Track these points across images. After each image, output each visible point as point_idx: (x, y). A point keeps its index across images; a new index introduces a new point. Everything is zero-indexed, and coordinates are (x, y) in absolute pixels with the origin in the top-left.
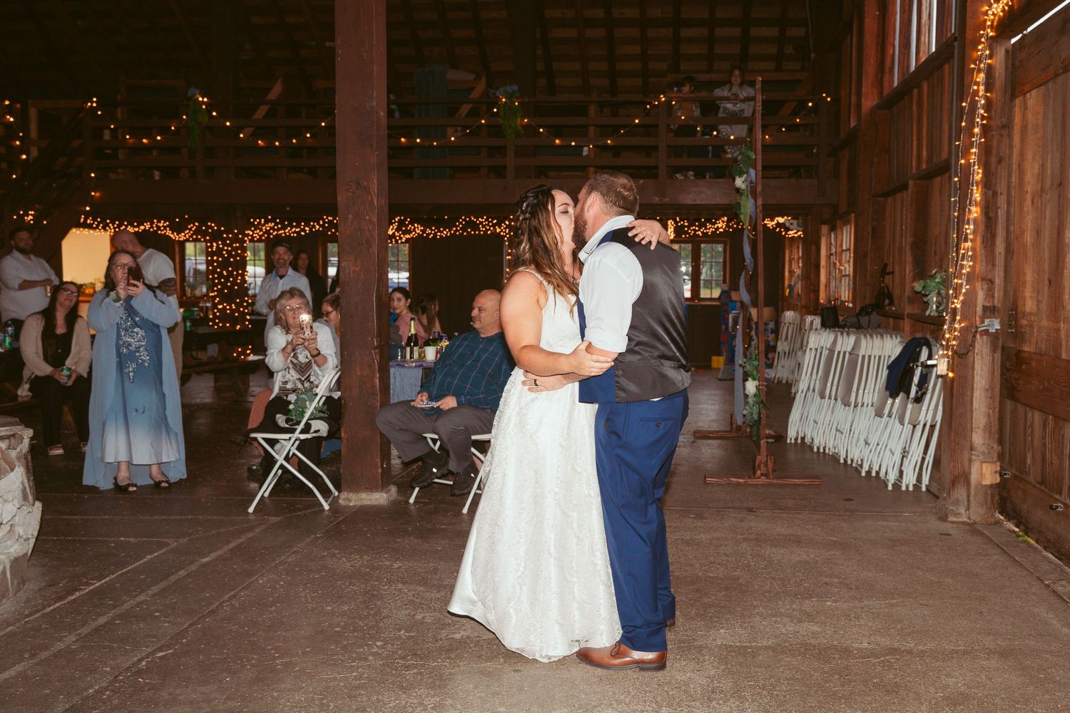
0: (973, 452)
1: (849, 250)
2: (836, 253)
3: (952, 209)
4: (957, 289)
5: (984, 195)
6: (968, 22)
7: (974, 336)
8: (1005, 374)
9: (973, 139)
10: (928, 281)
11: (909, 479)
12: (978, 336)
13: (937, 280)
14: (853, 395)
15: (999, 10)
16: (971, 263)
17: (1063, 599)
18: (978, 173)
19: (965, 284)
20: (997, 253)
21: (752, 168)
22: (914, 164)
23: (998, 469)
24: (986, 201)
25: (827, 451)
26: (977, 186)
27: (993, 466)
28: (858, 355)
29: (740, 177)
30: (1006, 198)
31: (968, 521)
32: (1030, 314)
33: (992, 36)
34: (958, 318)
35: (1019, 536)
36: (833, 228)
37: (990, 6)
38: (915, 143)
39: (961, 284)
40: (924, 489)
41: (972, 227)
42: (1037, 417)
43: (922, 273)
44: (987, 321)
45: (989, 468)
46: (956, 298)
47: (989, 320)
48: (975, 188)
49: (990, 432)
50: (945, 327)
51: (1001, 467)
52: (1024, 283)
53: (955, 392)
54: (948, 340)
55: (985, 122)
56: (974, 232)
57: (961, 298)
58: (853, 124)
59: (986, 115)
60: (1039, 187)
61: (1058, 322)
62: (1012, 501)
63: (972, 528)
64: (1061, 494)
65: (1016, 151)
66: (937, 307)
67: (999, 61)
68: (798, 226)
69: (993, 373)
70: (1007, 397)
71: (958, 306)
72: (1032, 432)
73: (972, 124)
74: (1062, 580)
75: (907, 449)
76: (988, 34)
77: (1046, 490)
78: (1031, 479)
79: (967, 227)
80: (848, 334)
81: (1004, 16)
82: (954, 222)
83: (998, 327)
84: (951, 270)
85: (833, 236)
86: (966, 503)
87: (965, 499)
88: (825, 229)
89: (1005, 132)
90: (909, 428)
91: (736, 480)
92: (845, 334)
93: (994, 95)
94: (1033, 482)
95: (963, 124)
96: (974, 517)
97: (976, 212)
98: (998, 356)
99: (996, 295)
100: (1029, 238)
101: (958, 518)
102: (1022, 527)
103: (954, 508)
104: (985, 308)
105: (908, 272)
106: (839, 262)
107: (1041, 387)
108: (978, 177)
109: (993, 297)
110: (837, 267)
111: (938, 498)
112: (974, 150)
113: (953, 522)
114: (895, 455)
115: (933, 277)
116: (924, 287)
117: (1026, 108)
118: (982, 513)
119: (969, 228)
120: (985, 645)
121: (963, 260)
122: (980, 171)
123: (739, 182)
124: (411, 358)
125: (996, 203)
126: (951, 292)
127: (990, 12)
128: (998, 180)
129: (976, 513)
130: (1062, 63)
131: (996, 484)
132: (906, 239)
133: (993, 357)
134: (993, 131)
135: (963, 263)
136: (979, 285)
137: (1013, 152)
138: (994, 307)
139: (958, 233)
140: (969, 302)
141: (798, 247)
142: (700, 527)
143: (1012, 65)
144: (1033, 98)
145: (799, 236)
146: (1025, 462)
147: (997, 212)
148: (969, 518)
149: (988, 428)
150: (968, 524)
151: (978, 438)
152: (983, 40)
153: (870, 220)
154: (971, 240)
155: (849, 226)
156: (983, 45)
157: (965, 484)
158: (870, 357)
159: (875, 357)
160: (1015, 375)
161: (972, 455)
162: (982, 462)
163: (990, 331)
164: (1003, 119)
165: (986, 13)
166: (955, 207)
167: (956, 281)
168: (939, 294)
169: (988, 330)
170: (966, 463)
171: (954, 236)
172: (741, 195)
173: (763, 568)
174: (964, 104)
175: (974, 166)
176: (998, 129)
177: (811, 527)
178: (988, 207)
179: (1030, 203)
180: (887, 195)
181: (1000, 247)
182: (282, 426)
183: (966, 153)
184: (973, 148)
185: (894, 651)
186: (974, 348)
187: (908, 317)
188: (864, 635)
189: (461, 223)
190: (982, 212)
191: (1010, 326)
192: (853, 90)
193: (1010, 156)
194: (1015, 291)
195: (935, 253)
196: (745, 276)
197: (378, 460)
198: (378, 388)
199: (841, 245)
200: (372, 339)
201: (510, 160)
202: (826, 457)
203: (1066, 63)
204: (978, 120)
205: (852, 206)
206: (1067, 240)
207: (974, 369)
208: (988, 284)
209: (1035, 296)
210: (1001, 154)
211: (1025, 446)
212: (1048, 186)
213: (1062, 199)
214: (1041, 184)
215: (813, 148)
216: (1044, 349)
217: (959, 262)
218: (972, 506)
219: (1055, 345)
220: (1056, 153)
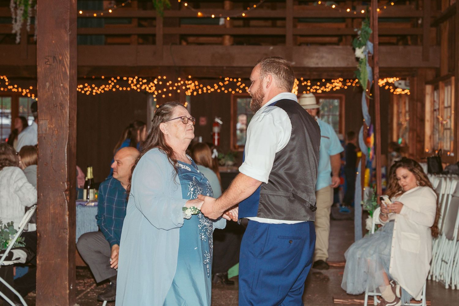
1: (450, 107)
2: (439, 109)
21: (370, 41)
25: (434, 279)
29: (359, 48)
36: (436, 88)
58: (452, 2)
68: (406, 85)
80: (451, 179)
85: (436, 94)
88: (429, 88)
91: (358, 301)
92: (448, 180)
106: (442, 117)
110: (440, 121)
123: (359, 53)
124: (87, 198)
141: (405, 103)
145: (406, 94)
155: (449, 87)
172: (361, 63)
189: (113, 81)
196: (364, 130)
197: (67, 283)
198: (68, 223)
199: (443, 103)
200: (63, 183)
201: (159, 30)
202: (434, 284)
205: (453, 70)
215: (418, 19)
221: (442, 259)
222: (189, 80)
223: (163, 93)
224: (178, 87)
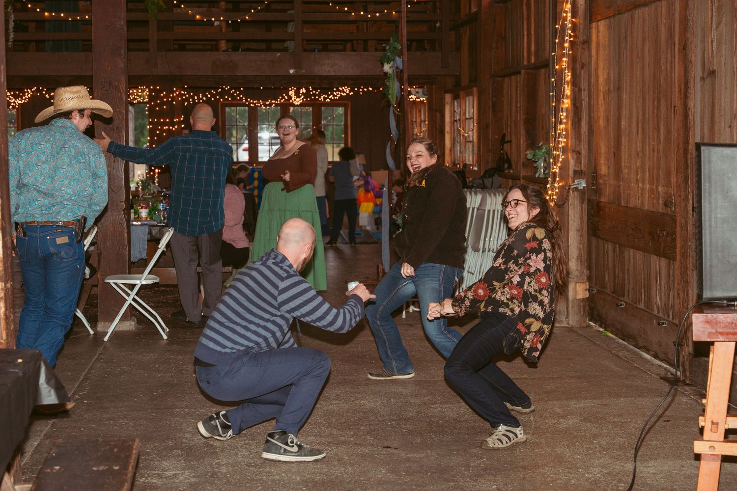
1: (473, 118)
2: (459, 120)
3: (551, 100)
4: (556, 158)
5: (572, 91)
7: (568, 192)
8: (591, 219)
9: (564, 52)
10: (537, 151)
12: (571, 192)
13: (543, 151)
14: (482, 242)
16: (565, 140)
18: (568, 75)
19: (561, 155)
20: (583, 132)
21: (399, 56)
22: (525, 54)
23: (588, 287)
24: (574, 95)
26: (568, 85)
27: (584, 285)
28: (485, 210)
29: (388, 63)
30: (587, 93)
31: (568, 326)
32: (605, 175)
34: (558, 179)
35: (601, 333)
36: (456, 97)
38: (526, 37)
39: (558, 155)
41: (565, 114)
42: (610, 247)
43: (533, 145)
44: (577, 181)
45: (581, 287)
46: (555, 165)
47: (578, 180)
48: (566, 86)
49: (581, 261)
50: (548, 186)
51: (590, 287)
52: (600, 153)
54: (551, 196)
55: (572, 39)
56: (567, 117)
57: (559, 165)
58: (474, 10)
59: (572, 34)
60: (607, 88)
61: (619, 181)
62: (597, 309)
63: (570, 330)
64: (623, 297)
65: (594, 59)
66: (544, 171)
68: (422, 93)
69: (582, 219)
70: (592, 235)
71: (557, 171)
72: (608, 258)
73: (563, 41)
74: (624, 350)
77: (615, 296)
78: (608, 291)
79: (561, 114)
80: (476, 193)
82: (553, 110)
83: (584, 185)
84: (551, 145)
85: (456, 103)
86: (566, 313)
87: (565, 311)
88: (448, 97)
89: (585, 46)
92: (473, 194)
93: (578, 20)
94: (609, 292)
95: (557, 41)
96: (571, 323)
97: (568, 103)
98: (585, 206)
99: (583, 162)
100: (602, 122)
101: (560, 324)
102: (603, 326)
104: (575, 172)
105: (522, 143)
106: (463, 129)
107: (611, 226)
108: (568, 78)
109: (581, 164)
110: (462, 134)
112: (564, 59)
113: (558, 327)
115: (540, 148)
116: (534, 155)
117: (598, 32)
118: (577, 319)
119: (563, 115)
121: (559, 137)
122: (570, 74)
123: (387, 68)
125: (581, 97)
126: (552, 160)
128: (582, 81)
129: (574, 319)
131: (586, 298)
132: (520, 116)
133: (582, 206)
134: (577, 45)
135: (559, 139)
136: (570, 156)
137: (592, 61)
138: (582, 171)
139: (555, 119)
140: (564, 168)
141: (420, 111)
144: (602, 25)
145: (422, 101)
146: (604, 280)
147: (581, 104)
148: (568, 324)
149: (580, 258)
150: (568, 327)
151: (573, 265)
153: (491, 97)
154: (565, 123)
155: (471, 98)
157: (565, 299)
158: (494, 211)
159: (498, 211)
160: (596, 219)
162: (576, 283)
164: (584, 38)
166: (553, 99)
167: (555, 152)
168: (545, 160)
169: (578, 187)
171: (553, 120)
172: (389, 78)
174: (557, 26)
175: (565, 70)
176: (582, 44)
178: (576, 100)
179: (602, 99)
180: (504, 76)
181: (584, 128)
183: (559, 61)
184: (564, 57)
186: (568, 200)
187: (523, 179)
190: (571, 103)
191: (593, 184)
193: (590, 63)
194: (595, 159)
196: (391, 146)
198: (127, 240)
199: (465, 113)
200: (121, 203)
201: (153, 34)
203: (619, 8)
204: (567, 38)
205: (474, 80)
206: (622, 127)
207: (568, 216)
208: (577, 154)
209: (607, 163)
210: (584, 61)
211: (604, 269)
212: (612, 88)
213: (619, 98)
214: (608, 86)
215: (436, 22)
216: (612, 200)
217: (557, 139)
218: (570, 317)
219: (618, 196)
220: (615, 67)
221: (468, 271)
222: (184, 90)
223: (157, 105)
224: (173, 99)
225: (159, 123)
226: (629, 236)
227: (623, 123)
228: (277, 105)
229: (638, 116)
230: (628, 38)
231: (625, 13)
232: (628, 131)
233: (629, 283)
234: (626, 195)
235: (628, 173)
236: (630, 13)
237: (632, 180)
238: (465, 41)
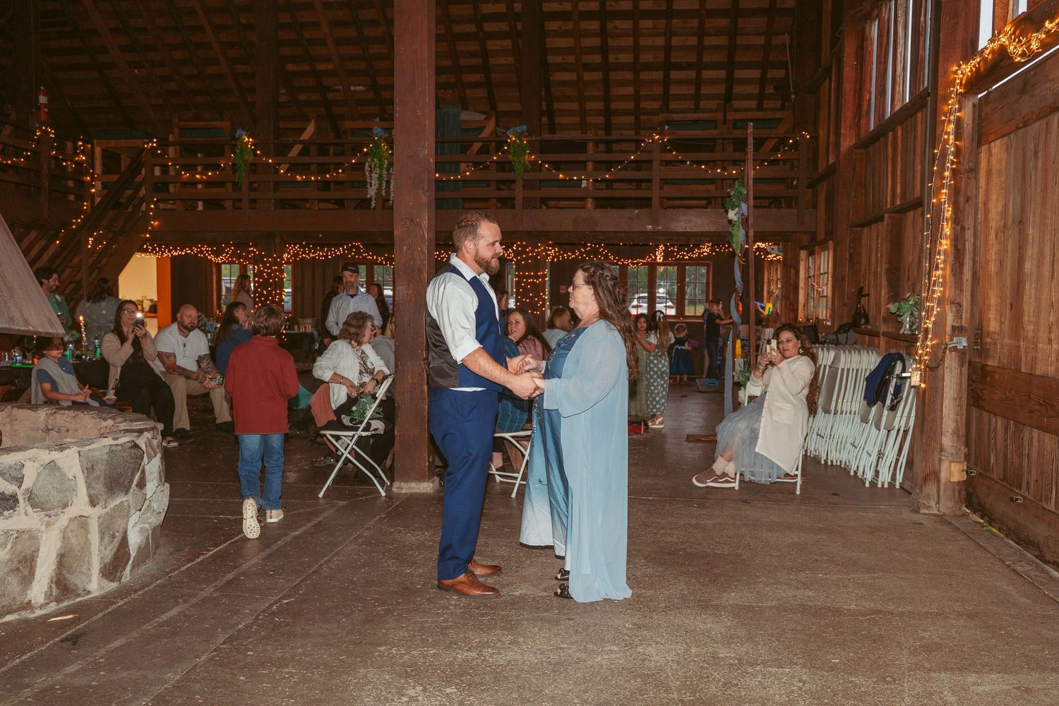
0: (943, 453)
1: (827, 273)
2: (814, 276)
3: (925, 242)
4: (929, 311)
5: (953, 229)
6: (940, 81)
7: (944, 352)
8: (972, 385)
9: (944, 182)
10: (902, 303)
11: (885, 477)
12: (948, 352)
13: (911, 303)
14: (833, 404)
15: (967, 70)
16: (942, 289)
17: (1022, 576)
18: (948, 211)
19: (936, 307)
20: (965, 280)
21: (744, 202)
22: (889, 199)
23: (965, 468)
24: (955, 235)
25: (809, 454)
26: (947, 222)
27: (961, 465)
28: (838, 369)
29: (732, 210)
30: (973, 232)
31: (938, 513)
32: (994, 333)
33: (961, 92)
34: (930, 336)
35: (983, 526)
36: (811, 253)
37: (959, 66)
38: (890, 180)
39: (933, 307)
40: (898, 486)
41: (942, 257)
42: (1000, 422)
43: (896, 296)
44: (955, 339)
45: (957, 468)
46: (927, 319)
47: (957, 338)
48: (945, 223)
49: (958, 436)
50: (918, 344)
51: (968, 467)
52: (989, 306)
53: (927, 402)
54: (921, 356)
55: (954, 166)
56: (945, 262)
57: (933, 319)
58: (831, 161)
59: (955, 160)
60: (1002, 224)
61: (1018, 340)
62: (977, 496)
63: (941, 519)
64: (1020, 489)
65: (982, 191)
66: (910, 326)
67: (967, 114)
68: (778, 251)
69: (961, 384)
70: (974, 406)
71: (930, 326)
72: (995, 435)
73: (943, 169)
74: (1022, 561)
75: (882, 451)
76: (957, 90)
77: (1007, 485)
78: (995, 476)
79: (938, 257)
80: (828, 350)
81: (972, 76)
82: (926, 252)
83: (965, 344)
84: (923, 294)
85: (811, 260)
86: (936, 498)
87: (936, 495)
88: (803, 254)
89: (971, 175)
90: (883, 432)
92: (825, 349)
93: (963, 144)
94: (996, 478)
95: (935, 168)
96: (943, 510)
97: (947, 245)
98: (965, 370)
99: (964, 317)
100: (993, 267)
101: (929, 511)
102: (986, 518)
103: (925, 502)
104: (954, 328)
105: (883, 295)
106: (818, 284)
107: (1004, 397)
108: (948, 214)
109: (961, 318)
110: (816, 289)
111: (911, 494)
112: (944, 191)
113: (925, 514)
114: (872, 456)
115: (906, 300)
116: (899, 308)
117: (991, 155)
118: (950, 506)
119: (940, 258)
120: (954, 609)
121: (934, 286)
122: (950, 209)
123: (732, 215)
125: (964, 237)
126: (924, 314)
127: (959, 72)
128: (966, 217)
129: (946, 506)
130: (1023, 118)
131: (963, 481)
132: (881, 265)
133: (961, 370)
134: (961, 174)
135: (934, 288)
136: (948, 308)
137: (979, 192)
138: (962, 327)
139: (930, 263)
140: (939, 323)
141: (777, 270)
142: (704, 514)
143: (979, 117)
144: (997, 147)
145: (779, 260)
146: (989, 462)
147: (964, 245)
148: (938, 511)
149: (956, 432)
150: (938, 516)
151: (947, 441)
152: (953, 96)
153: (848, 248)
154: (942, 269)
155: (826, 252)
156: (952, 100)
157: (936, 481)
158: (848, 370)
159: (853, 370)
160: (980, 386)
161: (941, 455)
162: (951, 462)
163: (958, 348)
164: (970, 164)
165: (956, 73)
166: (927, 239)
167: (928, 304)
168: (912, 315)
169: (956, 346)
170: (937, 462)
171: (927, 265)
172: (733, 226)
173: (761, 548)
174: (936, 151)
175: (945, 205)
176: (966, 172)
177: (799, 516)
178: (957, 240)
179: (994, 236)
180: (863, 226)
181: (967, 275)
182: (347, 424)
183: (937, 194)
184: (943, 189)
185: (878, 612)
186: (944, 362)
187: (883, 335)
188: (852, 600)
190: (951, 244)
191: (976, 344)
192: (832, 130)
193: (977, 196)
194: (980, 313)
195: (908, 278)
196: (736, 298)
197: (426, 455)
198: (426, 393)
199: (819, 269)
200: (422, 351)
202: (808, 459)
203: (1026, 119)
204: (948, 165)
205: (830, 234)
206: (1026, 270)
207: (943, 380)
208: (956, 307)
209: (999, 317)
210: (969, 194)
211: (989, 448)
212: (1010, 223)
213: (1022, 235)
214: (1003, 221)
215: (793, 180)
216: (1006, 363)
217: (931, 288)
218: (942, 500)
219: (1017, 360)
220: (1017, 194)
221: (817, 433)
225: (524, 276)
226: (1032, 412)
227: (1028, 266)
228: (644, 264)
229: (1054, 254)
230: (1040, 155)
231: (1035, 121)
232: (1035, 275)
233: (1030, 472)
234: (1029, 358)
235: (1034, 331)
236: (1044, 121)
237: (1040, 340)
238: (822, 197)
